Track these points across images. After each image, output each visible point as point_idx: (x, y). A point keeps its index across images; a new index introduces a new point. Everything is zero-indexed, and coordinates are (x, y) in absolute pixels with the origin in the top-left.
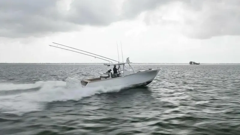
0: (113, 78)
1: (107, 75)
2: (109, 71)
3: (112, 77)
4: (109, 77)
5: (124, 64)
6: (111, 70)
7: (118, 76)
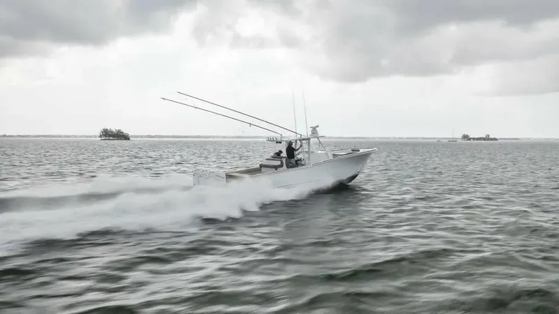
0: (290, 169)
1: (278, 163)
2: (279, 154)
3: (288, 167)
4: (281, 166)
5: (309, 139)
6: (281, 152)
7: (298, 164)
